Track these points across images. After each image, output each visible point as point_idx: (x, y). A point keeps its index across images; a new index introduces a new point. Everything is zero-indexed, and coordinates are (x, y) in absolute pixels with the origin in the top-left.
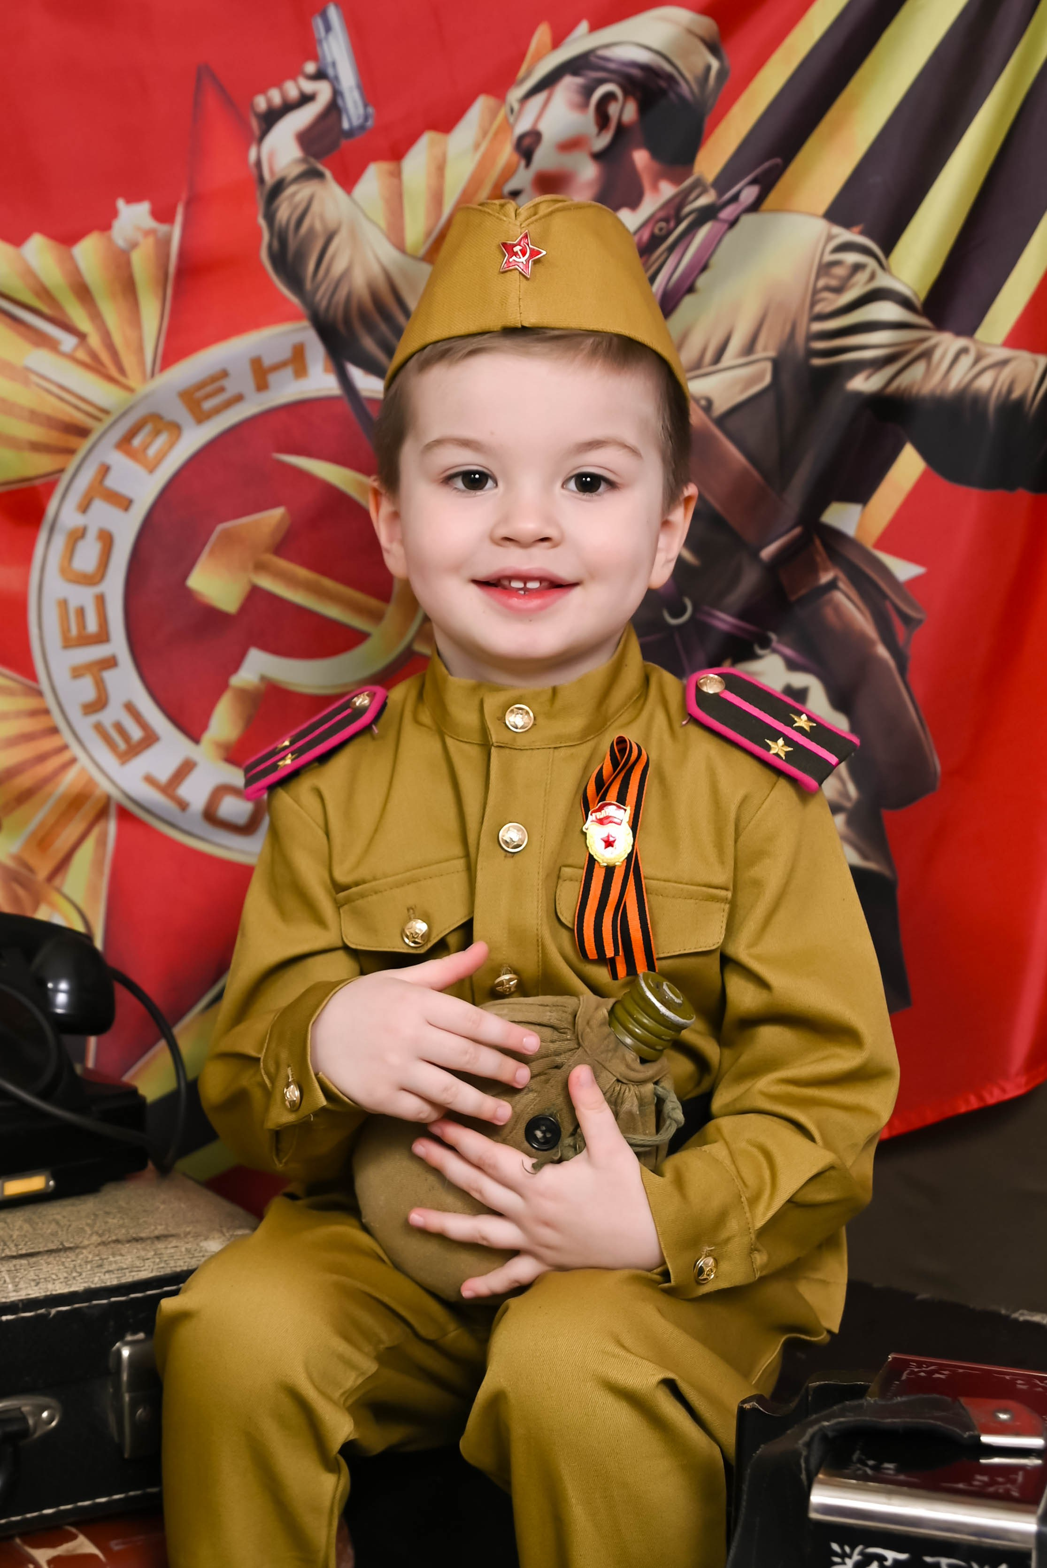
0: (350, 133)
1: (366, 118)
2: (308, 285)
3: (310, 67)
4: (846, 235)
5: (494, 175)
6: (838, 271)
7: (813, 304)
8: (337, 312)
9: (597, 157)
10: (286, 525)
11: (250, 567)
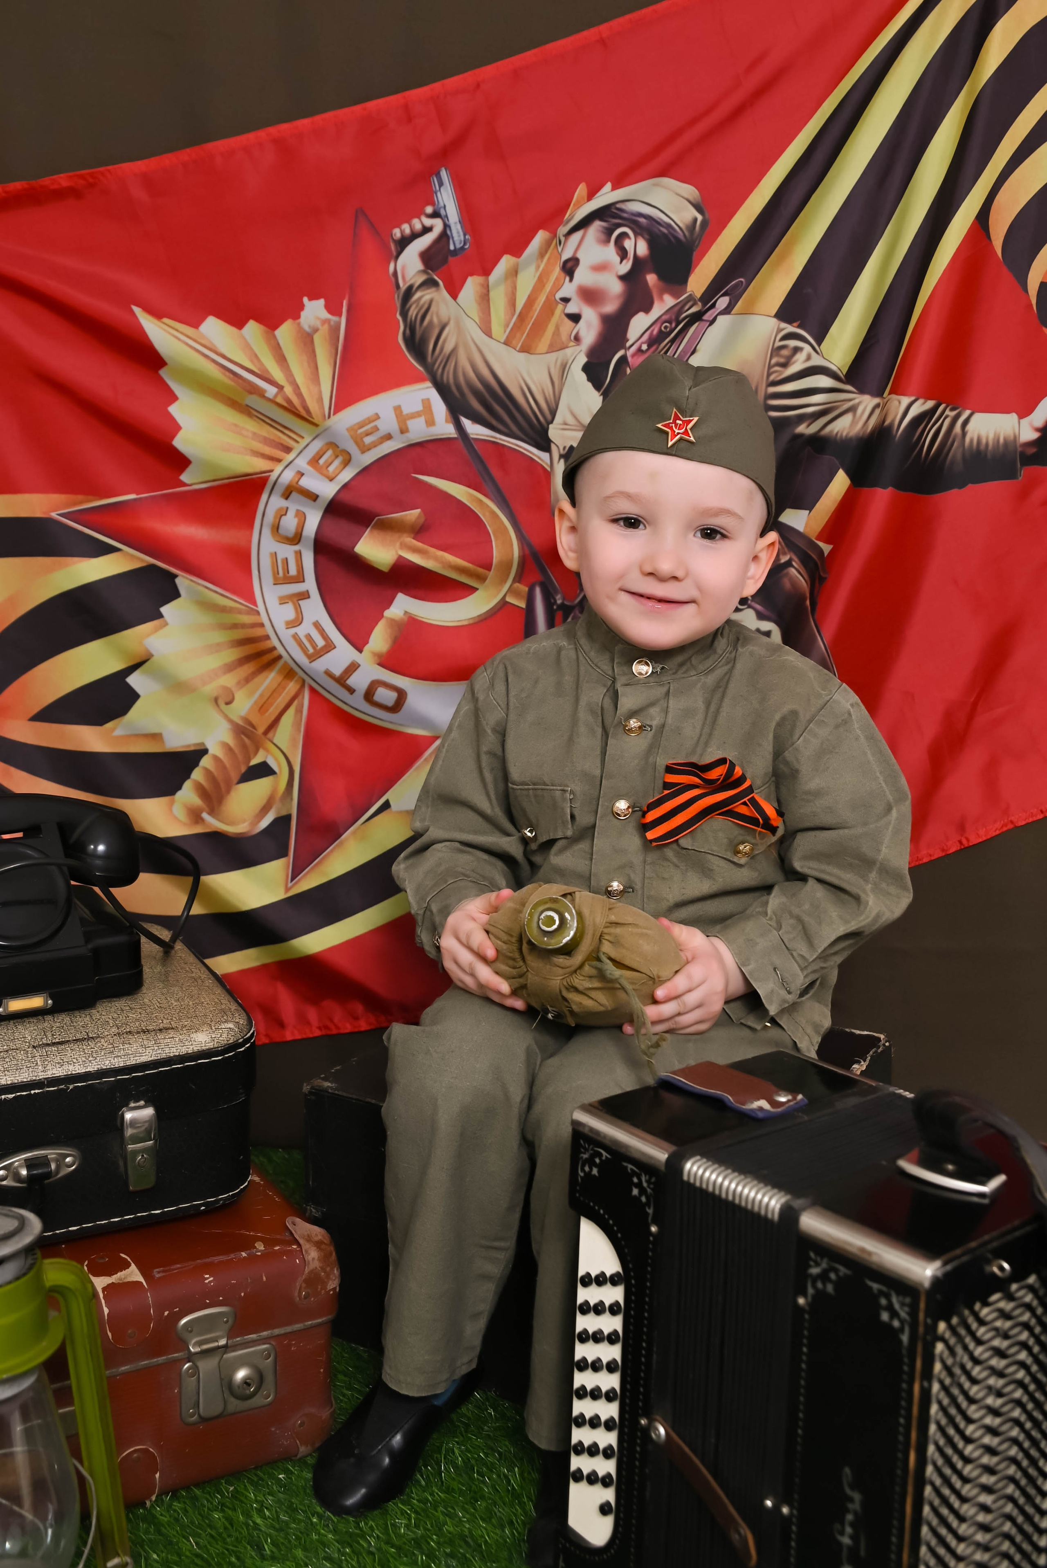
0: (455, 252)
1: (465, 244)
2: (429, 359)
3: (429, 210)
4: (790, 329)
5: (548, 287)
6: (785, 352)
7: (769, 375)
8: (449, 377)
9: (622, 278)
10: (422, 520)
11: (398, 544)
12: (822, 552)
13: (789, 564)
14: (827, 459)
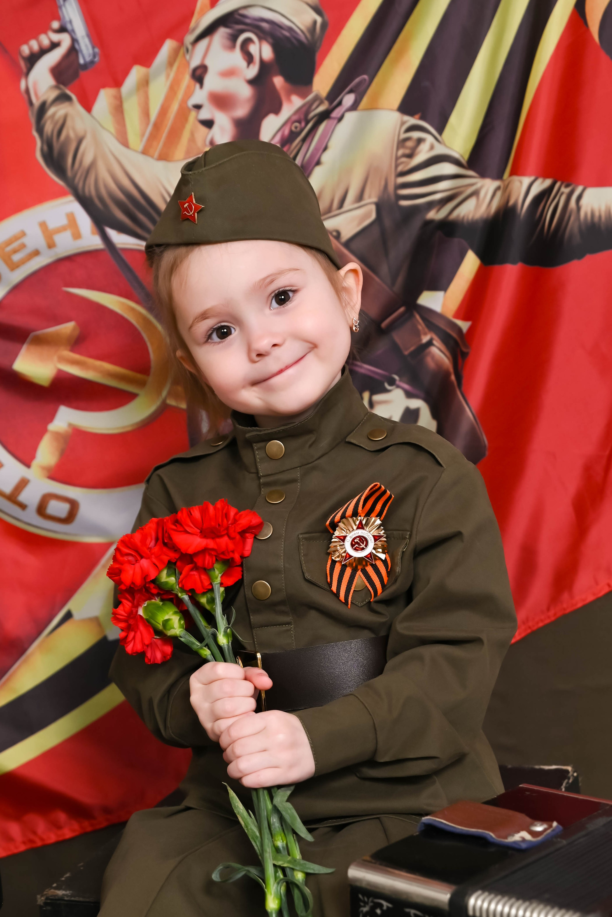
0: (85, 66)
1: (94, 56)
2: (69, 173)
3: (55, 25)
4: (412, 121)
5: (180, 95)
6: (410, 144)
7: (397, 166)
8: (90, 189)
9: (251, 82)
10: (77, 332)
11: (55, 358)
12: (459, 330)
13: (430, 343)
14: (457, 242)
